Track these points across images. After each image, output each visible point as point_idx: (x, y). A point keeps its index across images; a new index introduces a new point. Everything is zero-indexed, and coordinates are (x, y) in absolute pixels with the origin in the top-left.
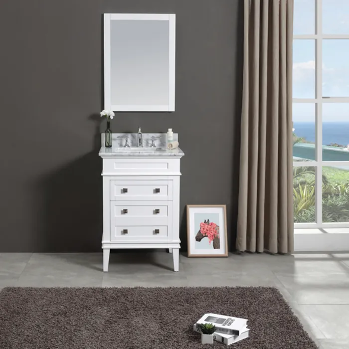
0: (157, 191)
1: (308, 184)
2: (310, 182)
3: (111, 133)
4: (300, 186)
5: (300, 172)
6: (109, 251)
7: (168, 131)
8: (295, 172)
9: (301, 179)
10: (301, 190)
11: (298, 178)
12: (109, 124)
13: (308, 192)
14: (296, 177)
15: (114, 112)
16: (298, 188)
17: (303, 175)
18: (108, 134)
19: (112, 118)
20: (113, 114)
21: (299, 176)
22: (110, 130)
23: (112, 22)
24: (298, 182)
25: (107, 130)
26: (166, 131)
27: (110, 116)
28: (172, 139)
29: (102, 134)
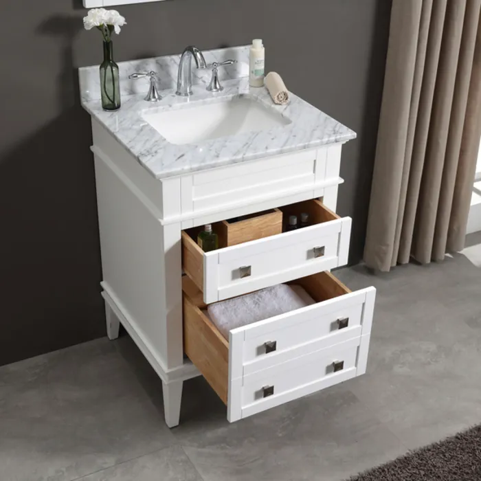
12: (107, 46)
18: (109, 69)
19: (117, 30)
20: (122, 20)
27: (111, 27)
28: (262, 67)
29: (81, 69)
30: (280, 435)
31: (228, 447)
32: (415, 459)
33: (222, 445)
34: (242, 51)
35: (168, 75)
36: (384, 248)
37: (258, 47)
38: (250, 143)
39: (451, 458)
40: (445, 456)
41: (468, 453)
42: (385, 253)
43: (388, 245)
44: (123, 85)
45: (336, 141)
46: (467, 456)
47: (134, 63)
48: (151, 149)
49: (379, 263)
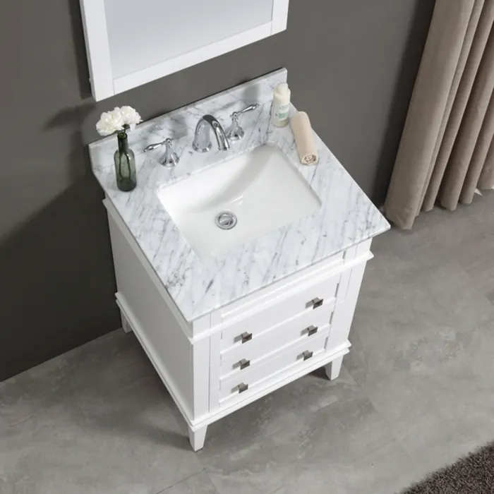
12: (122, 140)
27: (126, 126)
29: (92, 146)
30: (300, 457)
31: (251, 473)
32: (428, 488)
33: (247, 471)
35: (184, 125)
37: (283, 92)
38: (279, 253)
39: (462, 488)
40: (456, 485)
41: (479, 480)
43: (412, 209)
45: (369, 238)
46: (477, 485)
48: (178, 270)
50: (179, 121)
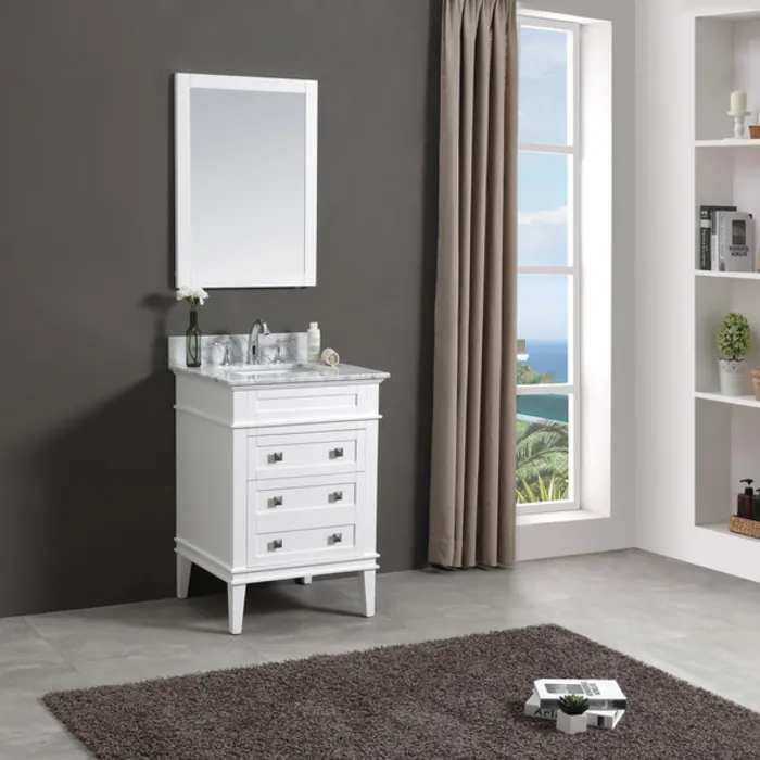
0: (337, 453)
1: (559, 475)
2: (561, 472)
3: (200, 334)
4: (540, 481)
5: (539, 450)
6: (244, 589)
7: (309, 327)
8: (530, 450)
9: (544, 465)
10: (542, 488)
11: (536, 462)
12: (193, 315)
13: (557, 493)
14: (530, 460)
15: (205, 289)
16: (535, 484)
17: (546, 455)
18: (193, 338)
19: (202, 302)
20: (205, 295)
21: (539, 457)
22: (197, 329)
23: (194, 92)
24: (536, 471)
25: (190, 329)
26: (305, 328)
27: (197, 300)
28: (318, 344)
29: (171, 339)
34: (302, 336)
35: (240, 350)
36: (445, 540)
37: (315, 330)
42: (446, 546)
43: (447, 537)
44: (204, 354)
45: (373, 378)
47: (213, 337)
49: (441, 558)
50: (236, 343)
